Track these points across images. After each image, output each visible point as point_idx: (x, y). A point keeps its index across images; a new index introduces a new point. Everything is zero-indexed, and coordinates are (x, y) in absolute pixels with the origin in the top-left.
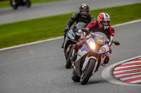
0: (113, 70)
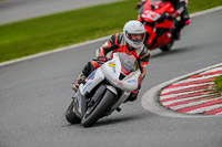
0: (159, 95)
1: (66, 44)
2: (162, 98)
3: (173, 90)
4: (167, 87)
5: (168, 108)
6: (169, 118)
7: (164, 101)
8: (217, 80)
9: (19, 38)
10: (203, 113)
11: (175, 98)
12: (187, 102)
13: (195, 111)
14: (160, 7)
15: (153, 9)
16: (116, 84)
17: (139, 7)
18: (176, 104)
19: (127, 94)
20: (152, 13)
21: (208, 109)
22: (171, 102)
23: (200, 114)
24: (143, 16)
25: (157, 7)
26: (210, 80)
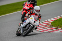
1: (10, 13)
5: (38, 31)
8: (52, 23)
10: (48, 32)
14: (29, 6)
15: (27, 6)
17: (23, 5)
19: (36, 27)
20: (27, 7)
21: (49, 31)
23: (47, 32)
24: (24, 8)
25: (28, 5)
26: (50, 23)
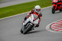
0: (51, 26)
2: (51, 27)
3: (55, 25)
4: (53, 24)
5: (53, 30)
6: (53, 33)
7: (52, 28)
9: (12, 10)
11: (55, 27)
12: (58, 28)
13: (61, 31)
16: (32, 23)
18: (55, 29)
22: (54, 28)
